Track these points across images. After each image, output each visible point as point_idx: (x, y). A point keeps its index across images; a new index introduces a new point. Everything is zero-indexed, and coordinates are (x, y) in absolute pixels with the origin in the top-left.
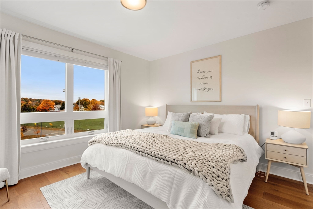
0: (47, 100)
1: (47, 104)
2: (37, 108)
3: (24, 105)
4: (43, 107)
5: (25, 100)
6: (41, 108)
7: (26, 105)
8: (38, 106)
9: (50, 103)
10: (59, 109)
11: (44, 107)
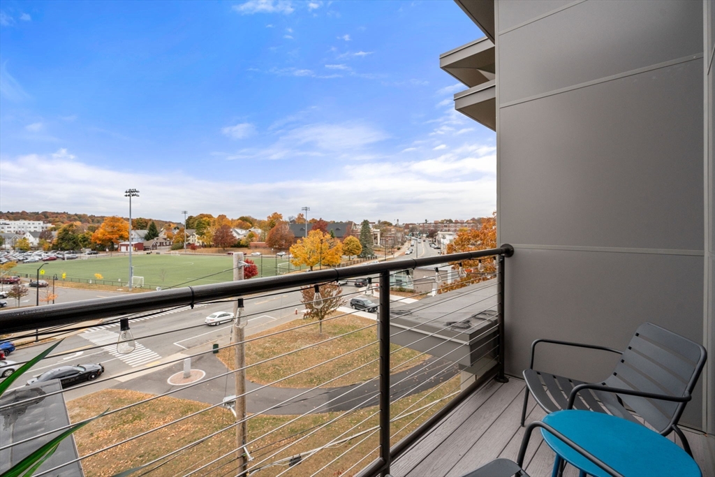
0: (113, 218)
1: (113, 227)
2: (91, 235)
3: (65, 230)
4: (104, 235)
5: (79, 218)
6: (99, 235)
7: (68, 231)
8: (94, 232)
9: (120, 225)
10: (141, 238)
11: (107, 234)
